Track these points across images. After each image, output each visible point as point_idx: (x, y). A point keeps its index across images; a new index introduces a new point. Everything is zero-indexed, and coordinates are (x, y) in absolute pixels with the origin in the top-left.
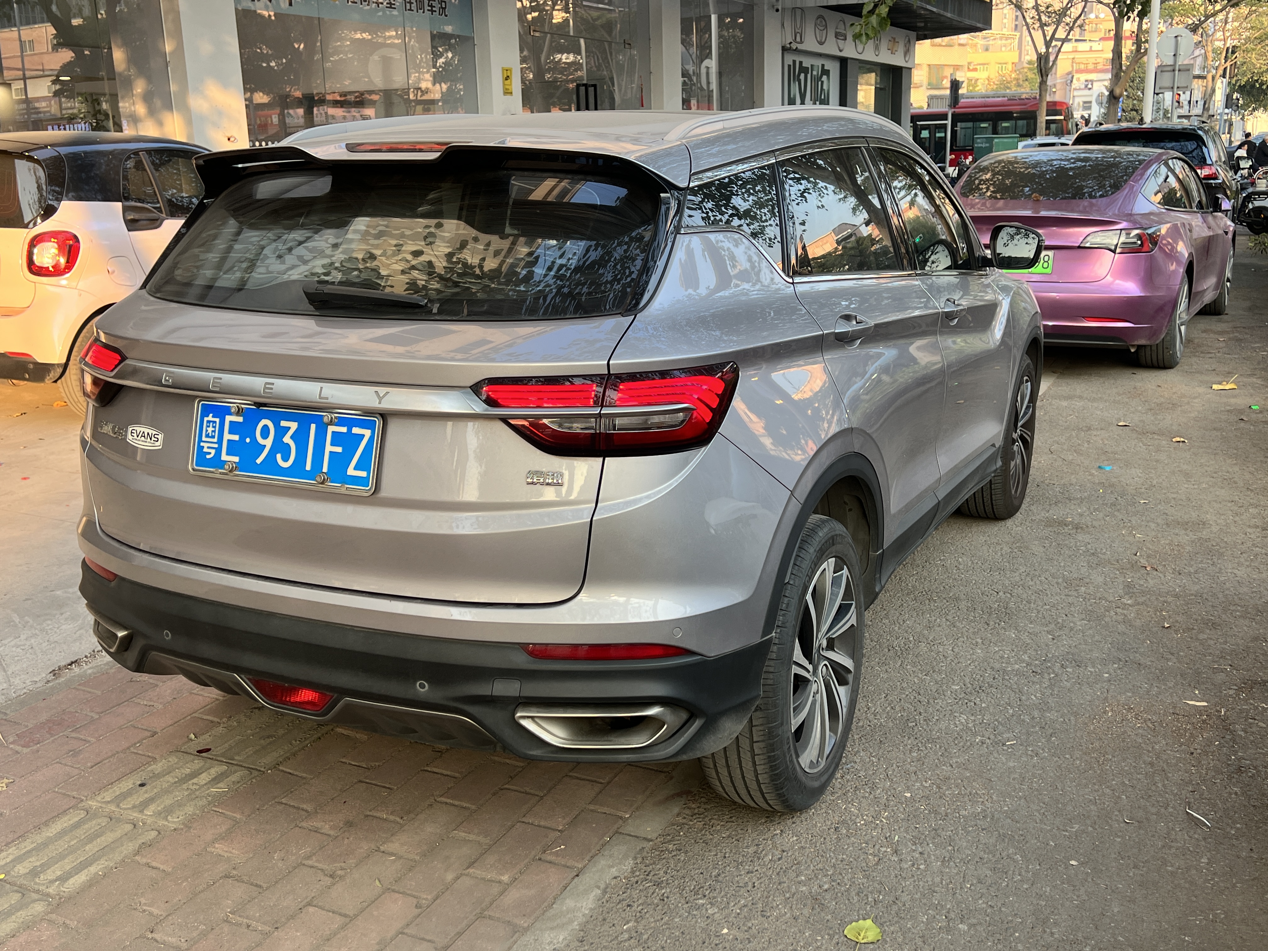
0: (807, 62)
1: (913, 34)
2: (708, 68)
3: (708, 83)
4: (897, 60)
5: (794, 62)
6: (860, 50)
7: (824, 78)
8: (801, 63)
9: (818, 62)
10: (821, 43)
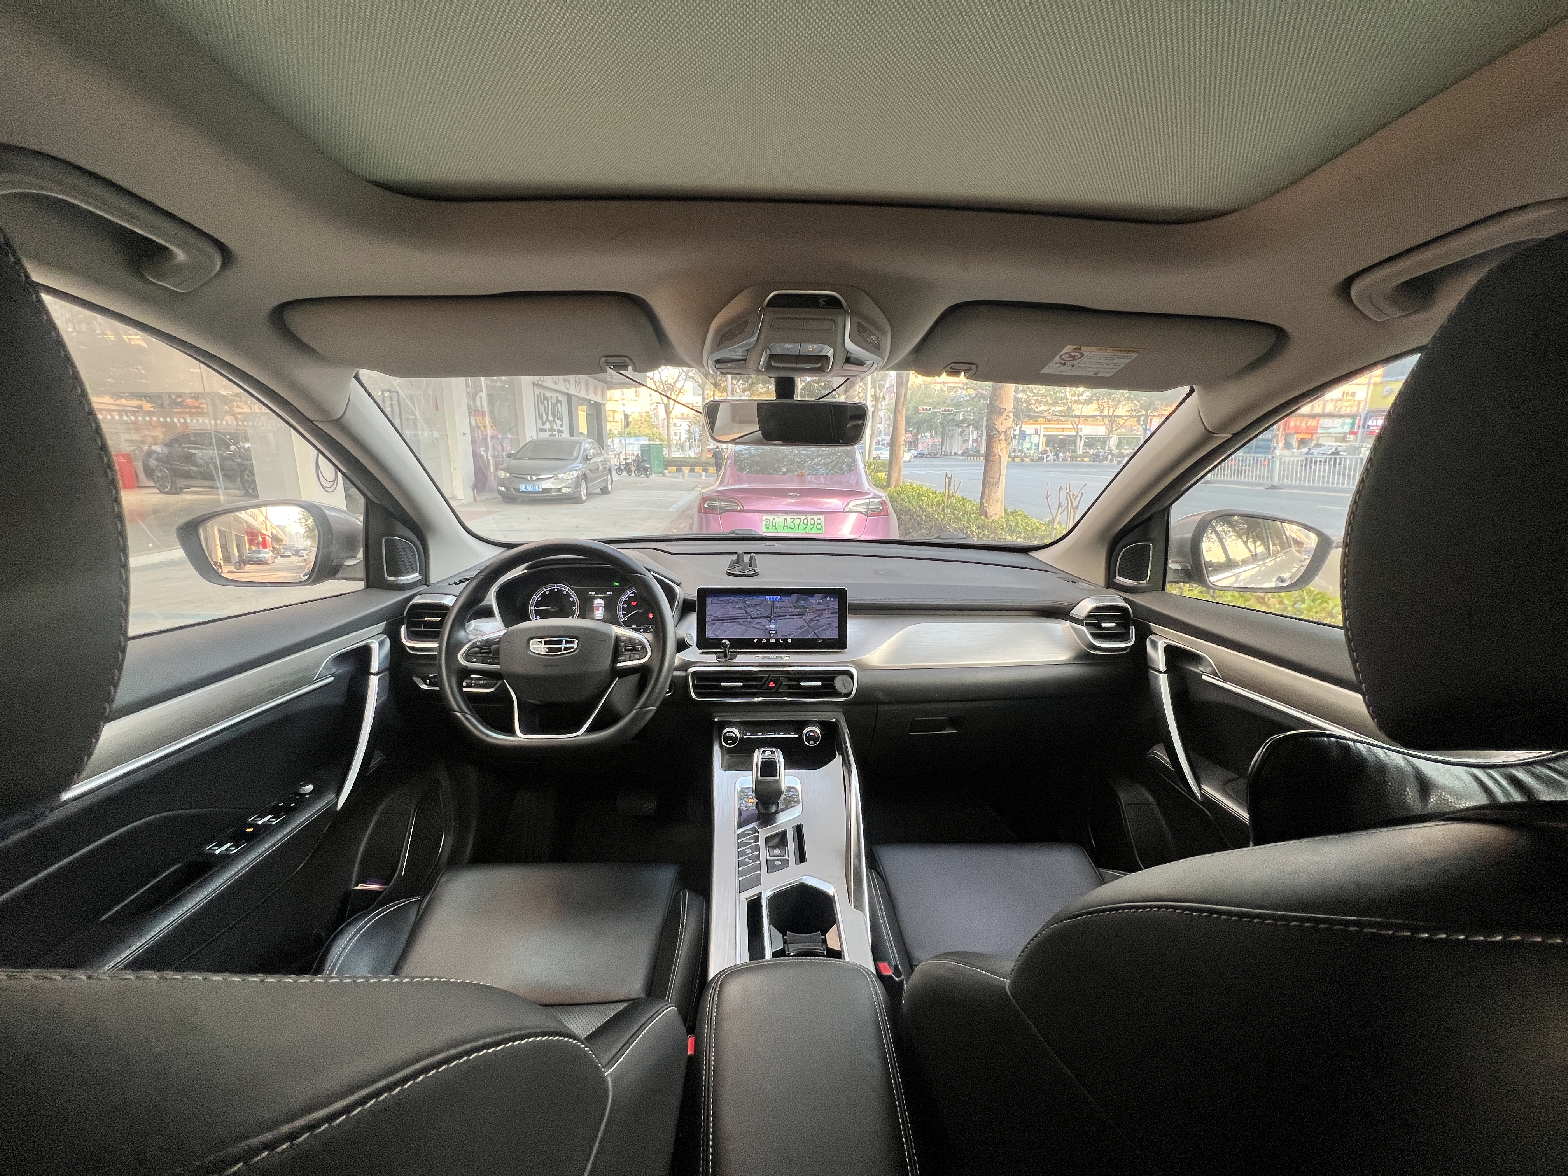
0: (548, 394)
1: (605, 386)
2: (481, 397)
3: (482, 407)
4: (598, 399)
5: (540, 393)
6: (578, 390)
7: (559, 405)
8: (544, 394)
9: (555, 395)
10: (556, 384)
